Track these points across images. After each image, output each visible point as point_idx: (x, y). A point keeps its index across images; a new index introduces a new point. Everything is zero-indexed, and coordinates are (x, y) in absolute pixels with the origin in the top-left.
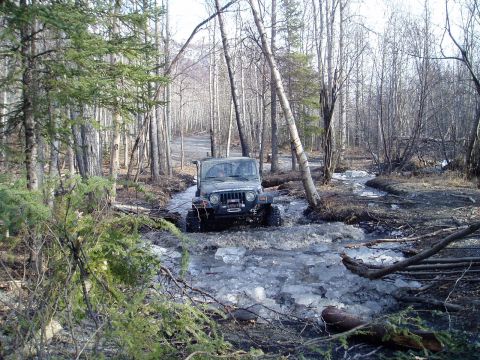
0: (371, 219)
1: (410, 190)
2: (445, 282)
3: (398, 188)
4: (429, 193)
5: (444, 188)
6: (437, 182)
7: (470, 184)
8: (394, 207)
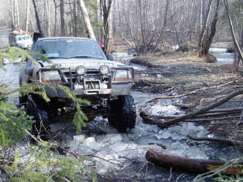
0: (146, 85)
1: (164, 65)
2: (221, 125)
3: (155, 63)
4: (178, 66)
5: (186, 63)
6: (180, 59)
7: (201, 59)
8: (159, 76)
